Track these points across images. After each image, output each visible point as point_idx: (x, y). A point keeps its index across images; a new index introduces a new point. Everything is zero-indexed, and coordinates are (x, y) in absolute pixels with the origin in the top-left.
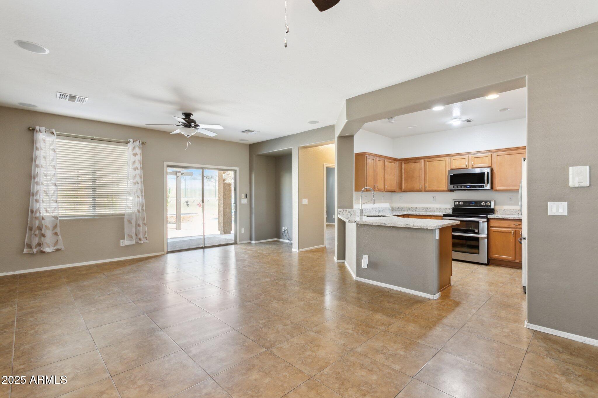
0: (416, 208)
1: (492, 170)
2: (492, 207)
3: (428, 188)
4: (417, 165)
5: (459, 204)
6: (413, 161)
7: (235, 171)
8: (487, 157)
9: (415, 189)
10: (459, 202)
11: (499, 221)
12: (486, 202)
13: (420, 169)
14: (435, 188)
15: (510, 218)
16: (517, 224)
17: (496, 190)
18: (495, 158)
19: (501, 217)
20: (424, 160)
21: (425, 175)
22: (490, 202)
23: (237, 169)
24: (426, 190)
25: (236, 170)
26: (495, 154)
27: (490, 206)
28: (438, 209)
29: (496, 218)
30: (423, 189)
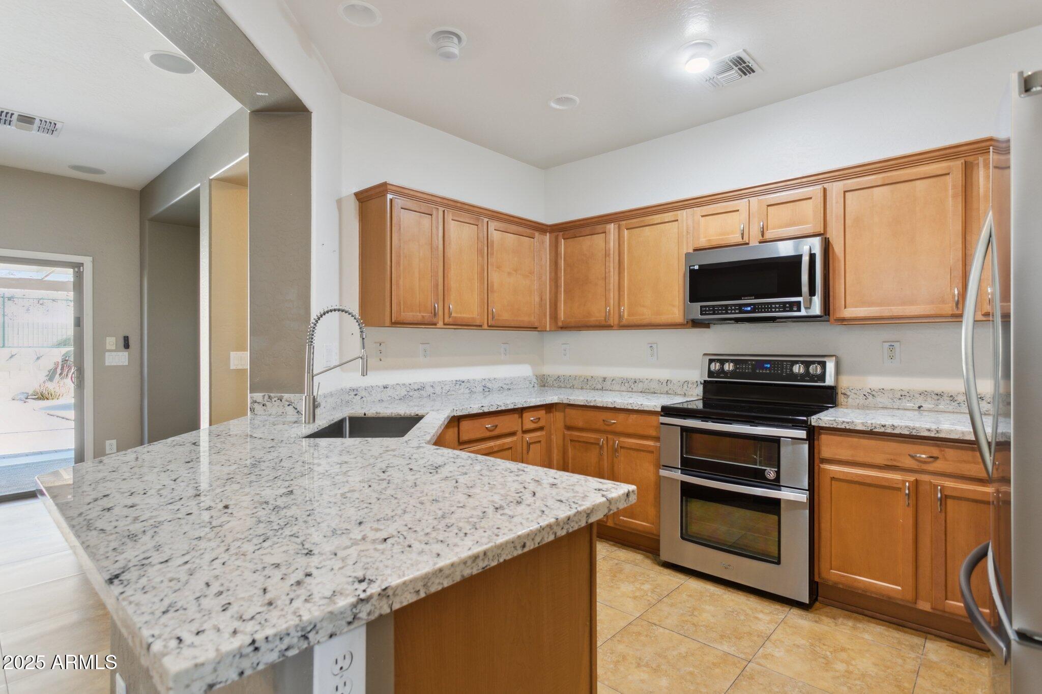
0: (604, 379)
1: (827, 247)
2: (830, 381)
3: (629, 315)
4: (598, 240)
5: (722, 368)
6: (588, 230)
7: (77, 267)
8: (811, 198)
9: (592, 320)
10: (722, 362)
11: (855, 440)
12: (807, 364)
13: (607, 255)
14: (647, 315)
15: (897, 431)
16: (924, 456)
17: (842, 321)
18: (837, 202)
19: (863, 423)
20: (617, 226)
21: (619, 273)
22: (823, 365)
23: (87, 261)
24: (622, 323)
25: (82, 264)
26: (836, 188)
27: (822, 377)
28: (665, 384)
29: (843, 427)
30: (613, 320)
